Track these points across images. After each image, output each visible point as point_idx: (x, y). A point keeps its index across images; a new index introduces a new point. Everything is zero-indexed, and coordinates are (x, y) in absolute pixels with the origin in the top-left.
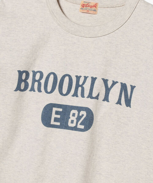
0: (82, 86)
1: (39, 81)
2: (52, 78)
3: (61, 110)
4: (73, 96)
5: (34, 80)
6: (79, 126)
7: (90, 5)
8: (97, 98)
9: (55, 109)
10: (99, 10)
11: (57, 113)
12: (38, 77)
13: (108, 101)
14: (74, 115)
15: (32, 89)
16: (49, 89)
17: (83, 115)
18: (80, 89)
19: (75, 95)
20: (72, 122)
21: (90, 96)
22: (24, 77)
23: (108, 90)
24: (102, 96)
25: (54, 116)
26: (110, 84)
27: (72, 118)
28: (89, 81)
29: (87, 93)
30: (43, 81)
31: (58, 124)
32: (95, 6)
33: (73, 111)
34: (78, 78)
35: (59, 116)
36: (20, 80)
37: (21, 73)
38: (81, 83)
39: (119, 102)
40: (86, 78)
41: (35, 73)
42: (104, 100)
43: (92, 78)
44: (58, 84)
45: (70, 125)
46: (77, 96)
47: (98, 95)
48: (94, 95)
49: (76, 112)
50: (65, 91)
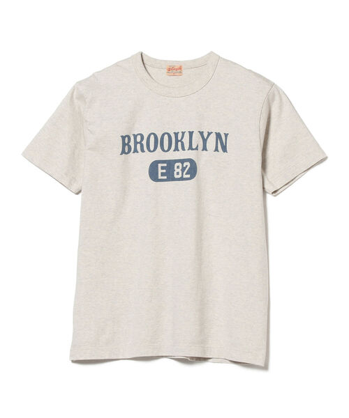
0: (181, 141)
1: (140, 143)
2: (152, 138)
3: (165, 165)
4: (174, 151)
5: (136, 143)
6: (185, 176)
7: (176, 68)
8: (197, 149)
9: (160, 165)
10: (184, 71)
11: (162, 168)
12: (139, 139)
13: (206, 150)
14: (178, 167)
15: (136, 151)
16: (152, 148)
17: (187, 166)
18: (180, 143)
19: (177, 149)
20: (178, 173)
21: (191, 148)
22: (126, 141)
23: (205, 141)
24: (201, 147)
25: (160, 171)
26: (205, 136)
27: (177, 170)
28: (187, 135)
29: (187, 146)
30: (144, 142)
31: (165, 177)
32: (180, 68)
33: (177, 164)
34: (176, 134)
35: (164, 171)
36: (124, 144)
37: (123, 138)
38: (179, 139)
39: (216, 150)
40: (183, 133)
41: (135, 136)
42: (203, 150)
43: (189, 132)
44: (159, 142)
45: (176, 176)
46: (178, 150)
47: (197, 146)
48: (194, 147)
49: (180, 164)
50: (166, 148)
